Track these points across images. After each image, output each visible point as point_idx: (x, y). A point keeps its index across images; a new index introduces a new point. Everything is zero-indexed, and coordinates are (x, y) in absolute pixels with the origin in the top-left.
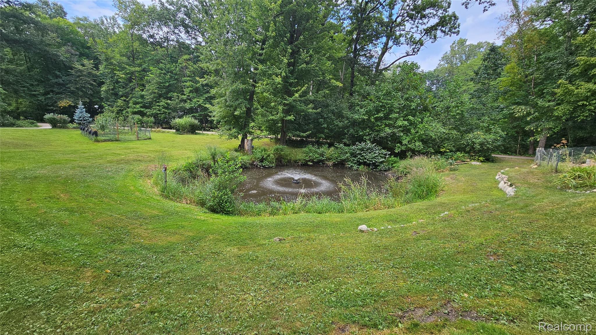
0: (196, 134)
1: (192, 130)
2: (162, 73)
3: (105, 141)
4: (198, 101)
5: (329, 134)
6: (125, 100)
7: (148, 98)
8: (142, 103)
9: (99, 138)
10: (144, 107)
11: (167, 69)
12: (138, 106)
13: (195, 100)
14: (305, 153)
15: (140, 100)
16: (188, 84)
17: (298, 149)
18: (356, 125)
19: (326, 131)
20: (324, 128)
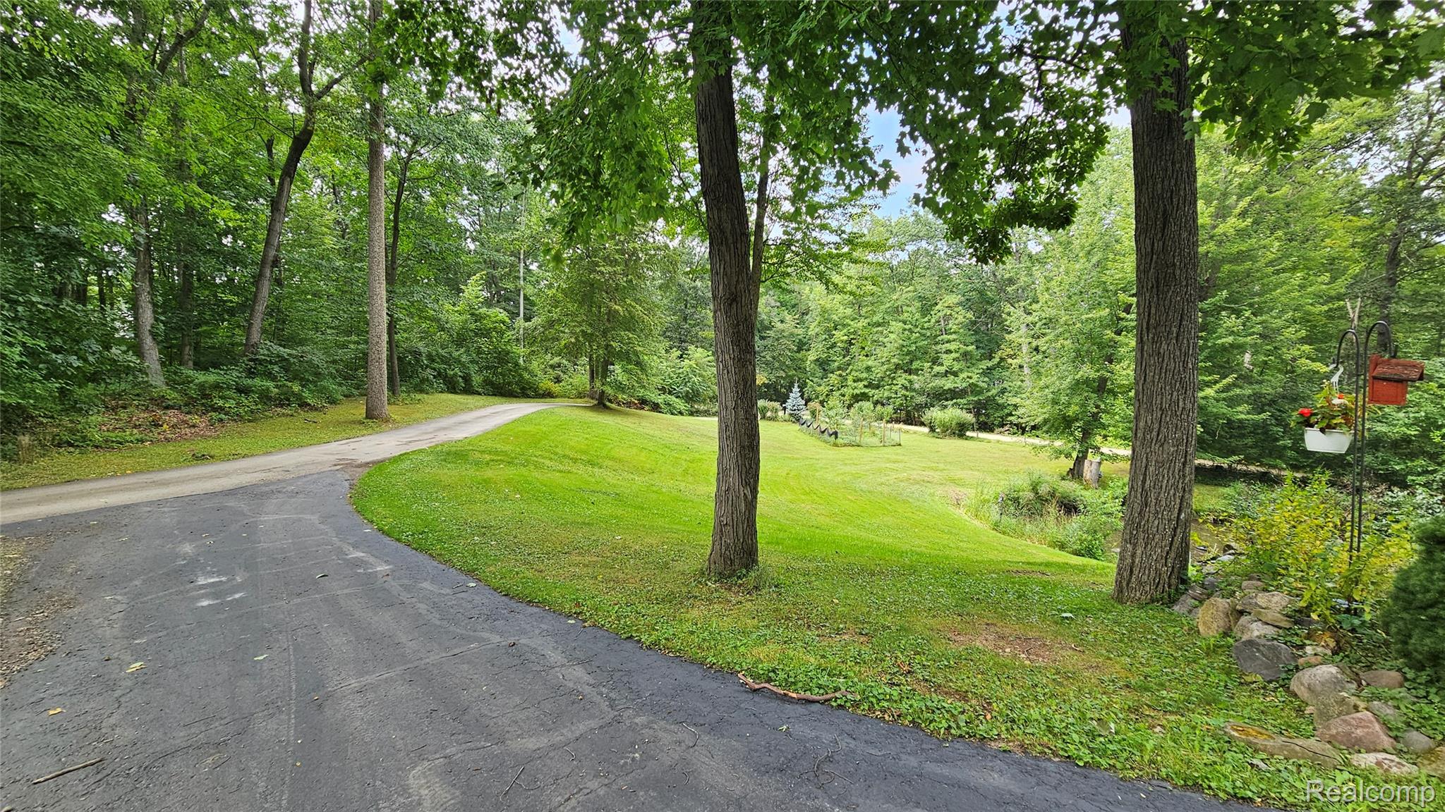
0: (968, 438)
1: (960, 430)
2: (905, 330)
3: (845, 445)
4: (971, 378)
5: (1296, 460)
6: (840, 375)
7: (879, 372)
8: (866, 379)
9: (839, 441)
10: (869, 386)
11: (914, 322)
12: (861, 385)
13: (964, 375)
14: (1225, 498)
15: (864, 375)
16: (952, 346)
17: (1208, 487)
18: (1384, 447)
19: (1290, 453)
20: (1285, 447)
